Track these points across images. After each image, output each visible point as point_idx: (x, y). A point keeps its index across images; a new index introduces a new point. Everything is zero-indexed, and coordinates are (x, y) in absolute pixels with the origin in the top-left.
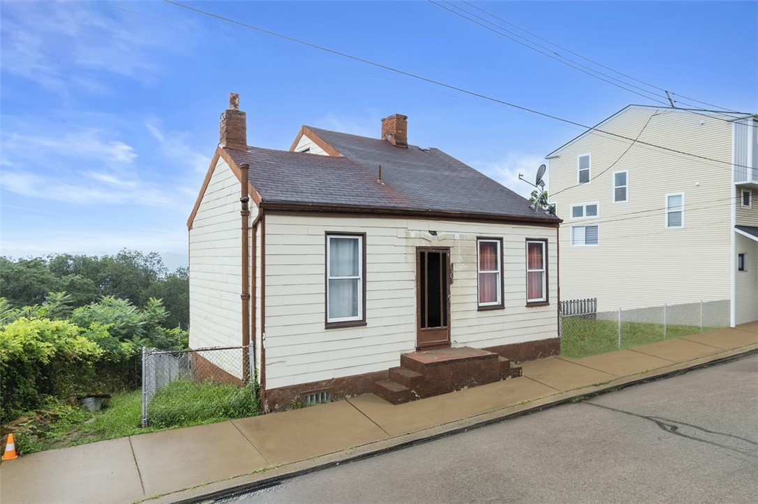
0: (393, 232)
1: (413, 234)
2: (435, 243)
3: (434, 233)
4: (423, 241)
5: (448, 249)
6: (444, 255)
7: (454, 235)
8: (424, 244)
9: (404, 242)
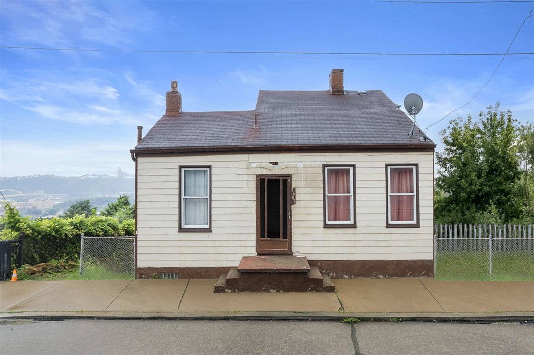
0: (236, 164)
1: (254, 165)
2: (276, 171)
3: (276, 164)
4: (265, 170)
5: (290, 176)
6: (285, 181)
7: (297, 164)
8: (264, 172)
9: (245, 171)
